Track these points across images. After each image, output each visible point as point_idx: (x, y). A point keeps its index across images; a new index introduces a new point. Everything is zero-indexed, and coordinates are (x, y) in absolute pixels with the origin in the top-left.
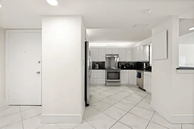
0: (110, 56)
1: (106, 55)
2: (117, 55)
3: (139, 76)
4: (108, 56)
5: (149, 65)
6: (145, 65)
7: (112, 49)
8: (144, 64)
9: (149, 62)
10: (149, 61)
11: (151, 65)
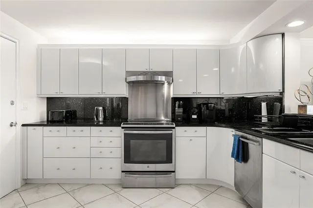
0: (141, 78)
1: (130, 73)
2: (168, 74)
3: (242, 153)
4: (133, 78)
5: (282, 109)
6: (264, 112)
7: (149, 51)
8: (264, 105)
9: (280, 100)
10: (282, 93)
11: (289, 109)
